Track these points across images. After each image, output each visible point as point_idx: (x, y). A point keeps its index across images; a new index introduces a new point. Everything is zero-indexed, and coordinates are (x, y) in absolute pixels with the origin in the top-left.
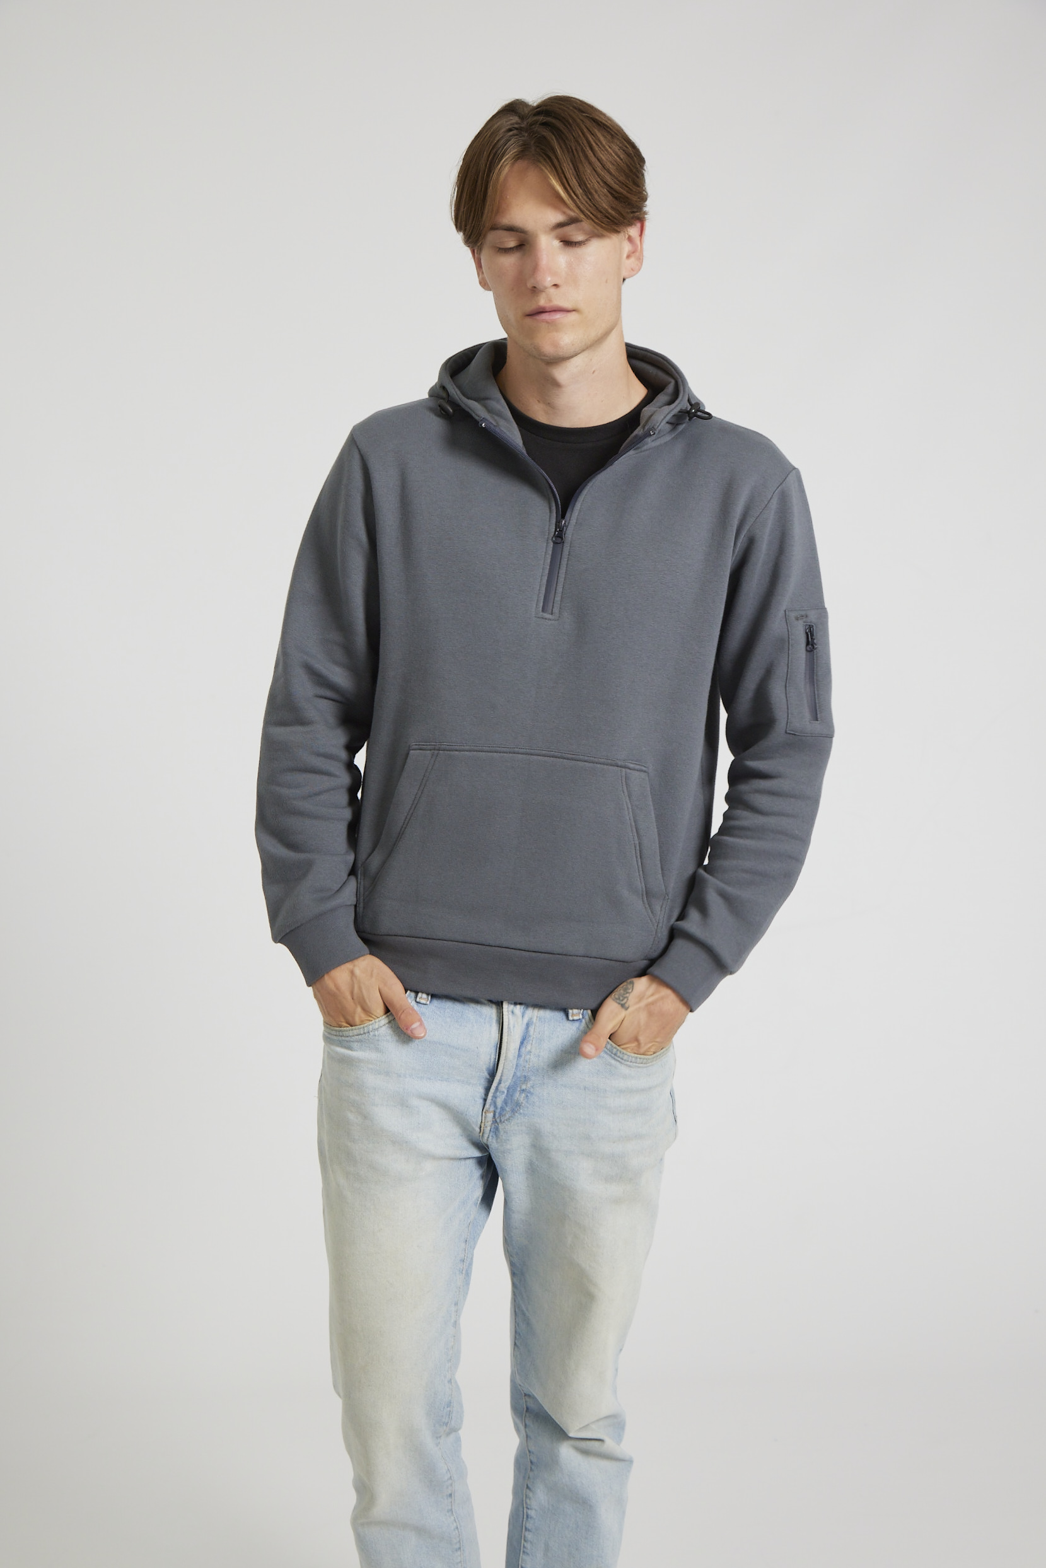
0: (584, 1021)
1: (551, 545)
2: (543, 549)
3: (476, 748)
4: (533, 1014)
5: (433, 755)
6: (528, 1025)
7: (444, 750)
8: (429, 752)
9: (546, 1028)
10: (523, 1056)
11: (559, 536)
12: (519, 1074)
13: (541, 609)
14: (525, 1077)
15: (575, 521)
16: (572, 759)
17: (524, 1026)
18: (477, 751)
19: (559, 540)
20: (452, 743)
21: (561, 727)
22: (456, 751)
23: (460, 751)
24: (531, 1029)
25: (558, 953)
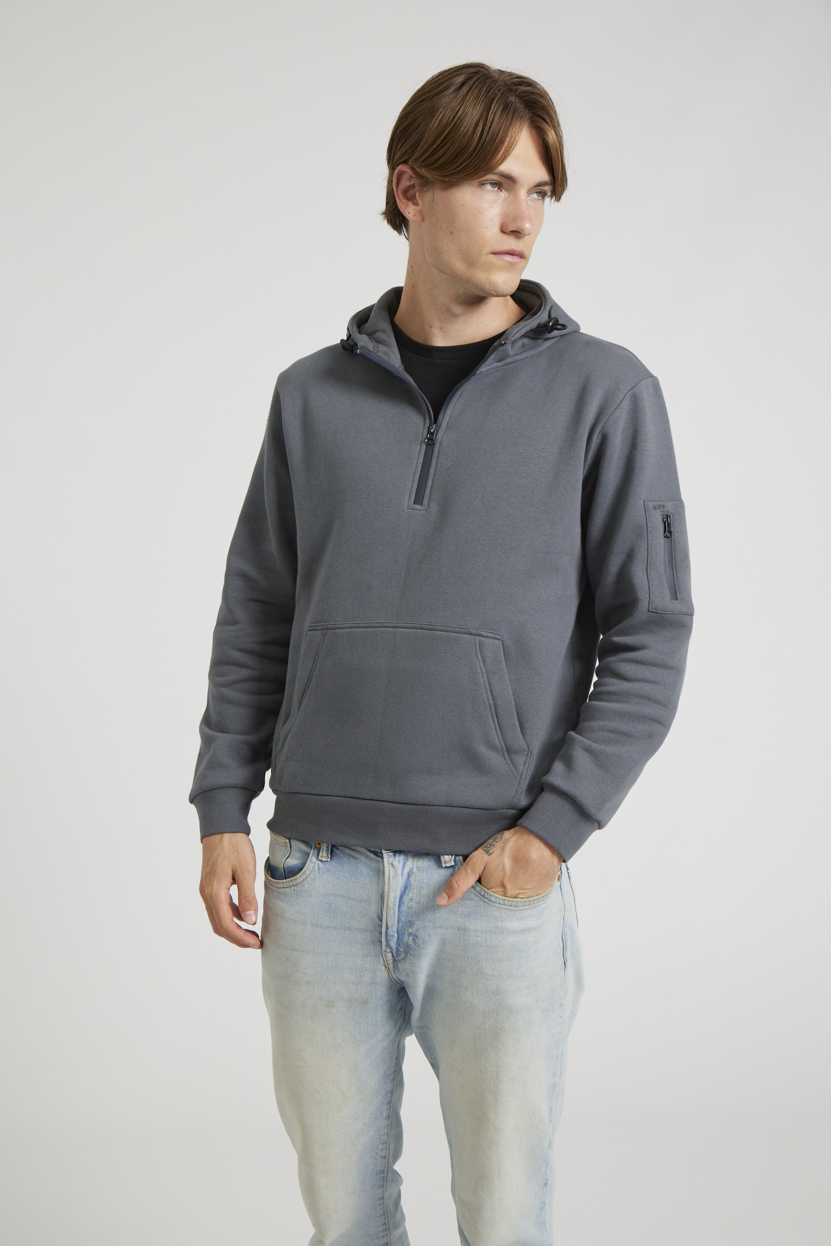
0: (457, 867)
1: (424, 446)
2: (418, 451)
3: (354, 625)
4: (412, 864)
5: (323, 634)
6: (409, 875)
7: (330, 629)
8: (319, 632)
9: (425, 876)
10: (406, 903)
11: (431, 442)
12: (403, 919)
13: (413, 502)
14: (410, 922)
15: (446, 426)
16: (431, 630)
17: (405, 876)
18: (355, 628)
19: (431, 443)
20: (336, 622)
21: (423, 603)
22: (340, 628)
23: (343, 628)
24: (412, 879)
25: (421, 803)
